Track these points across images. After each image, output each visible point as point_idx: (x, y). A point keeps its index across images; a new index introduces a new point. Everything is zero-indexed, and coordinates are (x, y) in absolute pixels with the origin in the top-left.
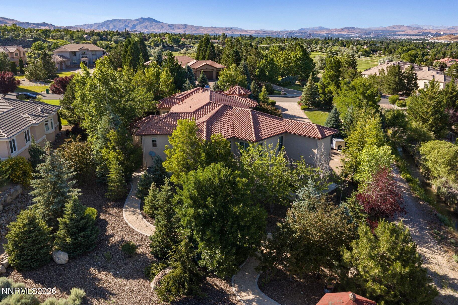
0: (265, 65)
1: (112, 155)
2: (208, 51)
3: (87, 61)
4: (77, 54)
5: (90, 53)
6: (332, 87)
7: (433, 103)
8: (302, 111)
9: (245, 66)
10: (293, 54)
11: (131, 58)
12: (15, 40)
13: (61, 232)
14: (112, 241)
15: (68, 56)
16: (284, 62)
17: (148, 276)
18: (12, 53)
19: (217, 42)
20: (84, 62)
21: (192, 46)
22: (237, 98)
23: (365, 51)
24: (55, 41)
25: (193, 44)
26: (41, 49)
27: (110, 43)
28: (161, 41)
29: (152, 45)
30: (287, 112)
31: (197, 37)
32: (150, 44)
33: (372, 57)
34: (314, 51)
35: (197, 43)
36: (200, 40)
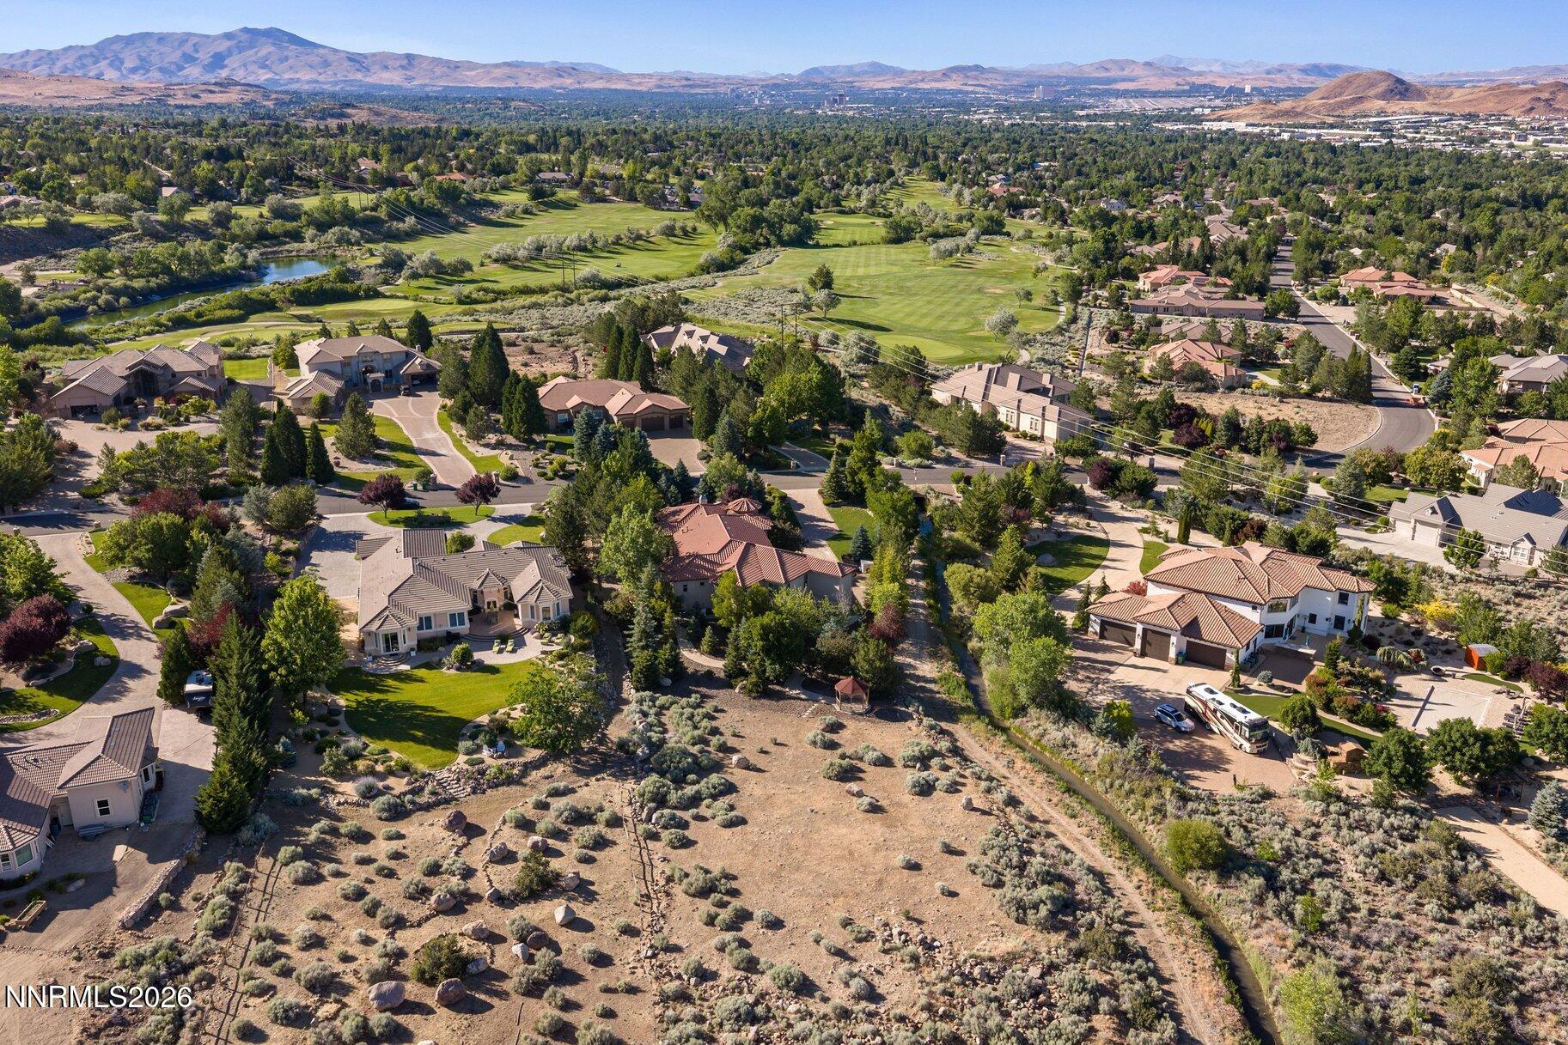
0: (762, 419)
2: (639, 359)
3: (382, 380)
4: (354, 362)
5: (379, 358)
6: (864, 476)
7: (980, 505)
8: (824, 508)
10: (804, 377)
14: (690, 670)
16: (790, 394)
17: (732, 687)
19: (564, 181)
20: (375, 381)
21: (496, 206)
22: (746, 518)
23: (991, 219)
24: (104, 226)
25: (495, 191)
26: (103, 269)
27: (261, 216)
28: (408, 198)
29: (382, 213)
30: (803, 511)
31: (499, 165)
32: (374, 209)
33: (1008, 234)
34: (852, 212)
35: (506, 187)
36: (508, 173)
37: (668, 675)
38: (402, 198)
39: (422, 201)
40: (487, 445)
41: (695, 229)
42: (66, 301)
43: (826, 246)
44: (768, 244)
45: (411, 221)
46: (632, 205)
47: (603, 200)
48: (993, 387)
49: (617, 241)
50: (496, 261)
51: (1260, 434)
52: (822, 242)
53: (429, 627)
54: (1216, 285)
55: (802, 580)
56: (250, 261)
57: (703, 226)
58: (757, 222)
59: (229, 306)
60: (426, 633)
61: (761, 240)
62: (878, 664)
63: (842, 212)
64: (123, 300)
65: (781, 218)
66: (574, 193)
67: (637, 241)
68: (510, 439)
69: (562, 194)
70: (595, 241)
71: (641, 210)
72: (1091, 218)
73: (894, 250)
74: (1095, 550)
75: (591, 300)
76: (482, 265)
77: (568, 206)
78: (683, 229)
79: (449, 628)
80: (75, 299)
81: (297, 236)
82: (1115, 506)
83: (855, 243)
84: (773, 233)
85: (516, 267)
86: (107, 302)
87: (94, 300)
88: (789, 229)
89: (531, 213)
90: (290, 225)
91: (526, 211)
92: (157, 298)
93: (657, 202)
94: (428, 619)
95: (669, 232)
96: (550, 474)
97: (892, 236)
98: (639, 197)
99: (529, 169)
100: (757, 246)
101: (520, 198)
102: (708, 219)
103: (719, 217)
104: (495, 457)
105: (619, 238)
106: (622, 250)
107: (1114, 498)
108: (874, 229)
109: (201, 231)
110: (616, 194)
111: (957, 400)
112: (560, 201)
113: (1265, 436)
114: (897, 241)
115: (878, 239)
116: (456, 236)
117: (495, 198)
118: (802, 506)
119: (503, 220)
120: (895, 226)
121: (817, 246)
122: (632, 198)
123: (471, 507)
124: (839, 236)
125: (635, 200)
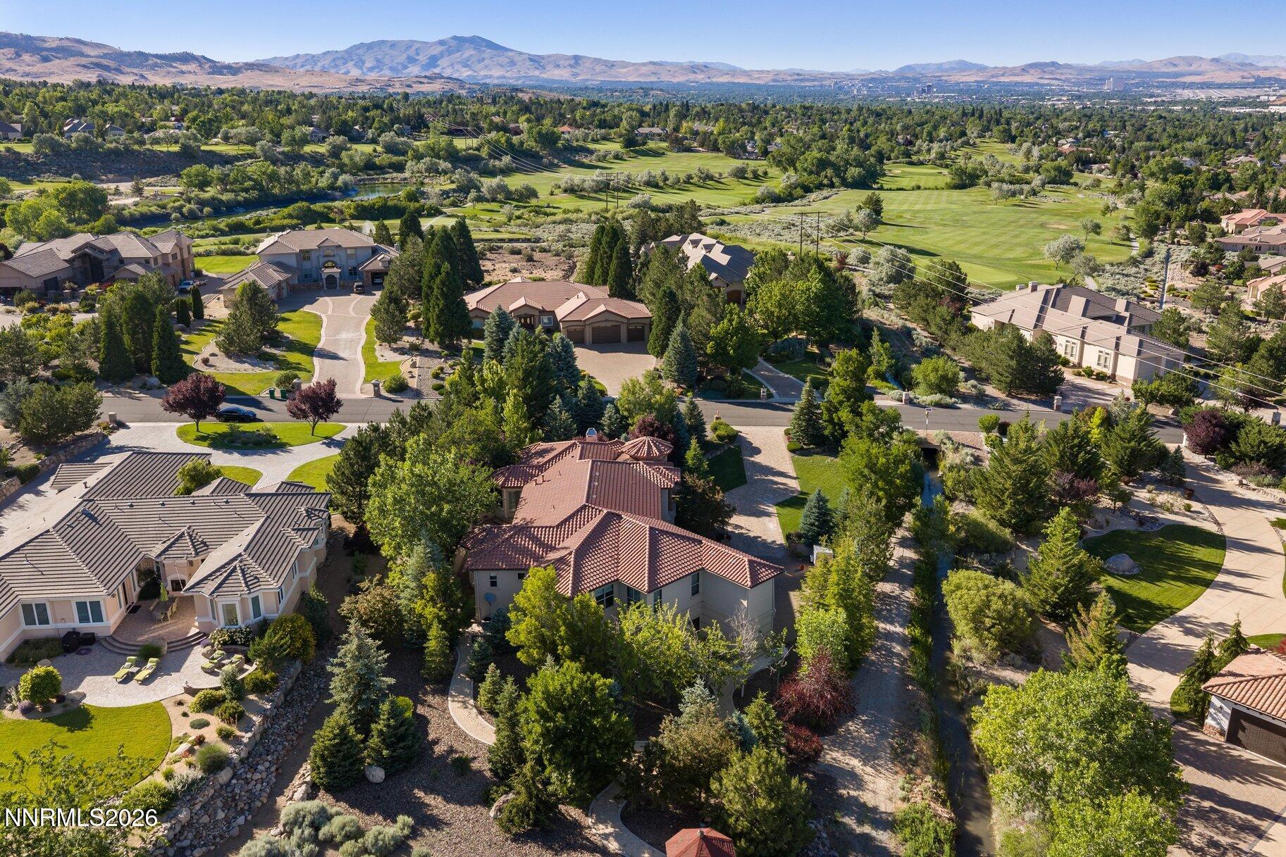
0: (727, 332)
1: (430, 611)
2: (615, 261)
3: (337, 276)
4: (314, 256)
5: (342, 253)
6: (844, 415)
8: (788, 455)
9: (683, 337)
10: (801, 285)
11: (441, 303)
12: (133, 152)
13: (374, 741)
14: (439, 749)
15: (293, 262)
16: (780, 306)
17: (487, 802)
18: (165, 255)
19: (659, 135)
20: (331, 278)
21: (591, 152)
22: (641, 467)
23: (1058, 169)
24: (234, 153)
25: (595, 141)
26: (203, 184)
27: (375, 151)
28: (508, 141)
29: (484, 153)
30: (757, 459)
31: (605, 121)
32: (478, 149)
33: (1076, 184)
34: (921, 163)
35: (606, 138)
36: (611, 128)
37: (380, 762)
38: (503, 140)
39: (522, 143)
40: (397, 350)
41: (766, 173)
42: (153, 209)
43: (889, 189)
44: (832, 185)
45: (506, 159)
46: (714, 154)
47: (689, 150)
48: (1051, 312)
49: (688, 181)
50: (565, 191)
52: (887, 187)
53: (44, 621)
55: (688, 584)
56: (339, 183)
57: (773, 171)
58: (822, 164)
59: (290, 216)
60: (38, 630)
61: (826, 182)
62: (762, 802)
63: (911, 164)
64: (207, 210)
65: (847, 163)
66: (664, 145)
67: (707, 180)
69: (651, 145)
70: (666, 179)
71: (722, 158)
72: (1163, 170)
73: (956, 194)
74: (1202, 553)
76: (552, 194)
77: (656, 154)
78: (755, 173)
80: (164, 207)
81: (400, 168)
82: (1229, 481)
83: (919, 188)
84: (838, 176)
85: (582, 197)
86: (191, 211)
87: (179, 209)
88: (853, 172)
90: (395, 159)
91: (617, 157)
92: (241, 210)
93: (735, 150)
94: (42, 608)
95: (740, 174)
96: (447, 387)
97: (957, 181)
98: (721, 146)
99: (629, 123)
100: (820, 187)
101: (615, 147)
102: (779, 164)
103: (787, 162)
104: (399, 363)
105: (690, 177)
106: (692, 187)
107: (1227, 467)
108: (940, 178)
109: (317, 160)
110: (702, 146)
111: (1001, 326)
112: (649, 150)
114: (961, 186)
115: (943, 185)
116: (546, 174)
117: (591, 146)
118: (757, 451)
119: (595, 163)
120: (961, 172)
122: (715, 148)
123: (305, 424)
124: (904, 183)
125: (718, 150)
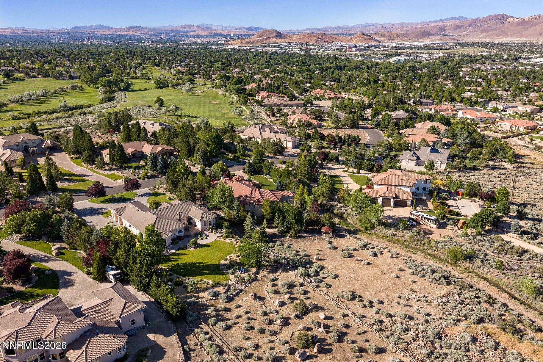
3: (36, 150)
5: (30, 142)
17: (286, 236)
19: (13, 70)
20: (33, 151)
23: (189, 79)
33: (198, 84)
34: (136, 78)
40: (106, 170)
41: (81, 86)
43: (136, 91)
44: (116, 91)
46: (48, 79)
47: (34, 77)
48: (262, 132)
49: (55, 92)
50: (13, 102)
51: (348, 140)
52: (134, 89)
54: (282, 97)
57: (84, 85)
61: (113, 89)
63: (133, 78)
65: (118, 81)
66: (21, 75)
67: (62, 92)
68: (114, 167)
69: (17, 75)
70: (47, 93)
74: (337, 179)
75: (79, 114)
76: (7, 104)
77: (22, 80)
78: (78, 86)
79: (178, 235)
82: (330, 165)
83: (146, 89)
84: (117, 87)
88: (122, 85)
89: (6, 83)
93: (58, 77)
95: (74, 88)
96: (142, 177)
97: (158, 86)
102: (87, 82)
103: (91, 82)
104: (114, 174)
105: (56, 91)
106: (58, 95)
107: (328, 163)
108: (149, 84)
110: (40, 75)
111: (250, 138)
112: (16, 78)
113: (350, 140)
114: (161, 87)
115: (154, 87)
120: (159, 82)
121: (132, 91)
122: (47, 76)
123: (130, 192)
125: (49, 76)
